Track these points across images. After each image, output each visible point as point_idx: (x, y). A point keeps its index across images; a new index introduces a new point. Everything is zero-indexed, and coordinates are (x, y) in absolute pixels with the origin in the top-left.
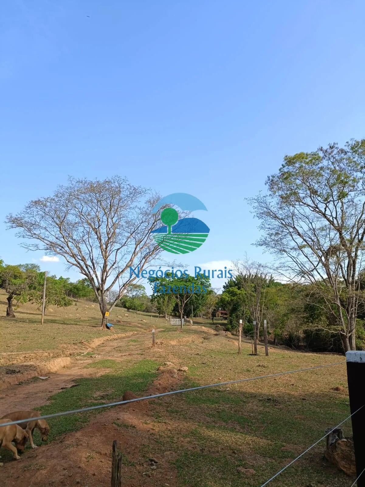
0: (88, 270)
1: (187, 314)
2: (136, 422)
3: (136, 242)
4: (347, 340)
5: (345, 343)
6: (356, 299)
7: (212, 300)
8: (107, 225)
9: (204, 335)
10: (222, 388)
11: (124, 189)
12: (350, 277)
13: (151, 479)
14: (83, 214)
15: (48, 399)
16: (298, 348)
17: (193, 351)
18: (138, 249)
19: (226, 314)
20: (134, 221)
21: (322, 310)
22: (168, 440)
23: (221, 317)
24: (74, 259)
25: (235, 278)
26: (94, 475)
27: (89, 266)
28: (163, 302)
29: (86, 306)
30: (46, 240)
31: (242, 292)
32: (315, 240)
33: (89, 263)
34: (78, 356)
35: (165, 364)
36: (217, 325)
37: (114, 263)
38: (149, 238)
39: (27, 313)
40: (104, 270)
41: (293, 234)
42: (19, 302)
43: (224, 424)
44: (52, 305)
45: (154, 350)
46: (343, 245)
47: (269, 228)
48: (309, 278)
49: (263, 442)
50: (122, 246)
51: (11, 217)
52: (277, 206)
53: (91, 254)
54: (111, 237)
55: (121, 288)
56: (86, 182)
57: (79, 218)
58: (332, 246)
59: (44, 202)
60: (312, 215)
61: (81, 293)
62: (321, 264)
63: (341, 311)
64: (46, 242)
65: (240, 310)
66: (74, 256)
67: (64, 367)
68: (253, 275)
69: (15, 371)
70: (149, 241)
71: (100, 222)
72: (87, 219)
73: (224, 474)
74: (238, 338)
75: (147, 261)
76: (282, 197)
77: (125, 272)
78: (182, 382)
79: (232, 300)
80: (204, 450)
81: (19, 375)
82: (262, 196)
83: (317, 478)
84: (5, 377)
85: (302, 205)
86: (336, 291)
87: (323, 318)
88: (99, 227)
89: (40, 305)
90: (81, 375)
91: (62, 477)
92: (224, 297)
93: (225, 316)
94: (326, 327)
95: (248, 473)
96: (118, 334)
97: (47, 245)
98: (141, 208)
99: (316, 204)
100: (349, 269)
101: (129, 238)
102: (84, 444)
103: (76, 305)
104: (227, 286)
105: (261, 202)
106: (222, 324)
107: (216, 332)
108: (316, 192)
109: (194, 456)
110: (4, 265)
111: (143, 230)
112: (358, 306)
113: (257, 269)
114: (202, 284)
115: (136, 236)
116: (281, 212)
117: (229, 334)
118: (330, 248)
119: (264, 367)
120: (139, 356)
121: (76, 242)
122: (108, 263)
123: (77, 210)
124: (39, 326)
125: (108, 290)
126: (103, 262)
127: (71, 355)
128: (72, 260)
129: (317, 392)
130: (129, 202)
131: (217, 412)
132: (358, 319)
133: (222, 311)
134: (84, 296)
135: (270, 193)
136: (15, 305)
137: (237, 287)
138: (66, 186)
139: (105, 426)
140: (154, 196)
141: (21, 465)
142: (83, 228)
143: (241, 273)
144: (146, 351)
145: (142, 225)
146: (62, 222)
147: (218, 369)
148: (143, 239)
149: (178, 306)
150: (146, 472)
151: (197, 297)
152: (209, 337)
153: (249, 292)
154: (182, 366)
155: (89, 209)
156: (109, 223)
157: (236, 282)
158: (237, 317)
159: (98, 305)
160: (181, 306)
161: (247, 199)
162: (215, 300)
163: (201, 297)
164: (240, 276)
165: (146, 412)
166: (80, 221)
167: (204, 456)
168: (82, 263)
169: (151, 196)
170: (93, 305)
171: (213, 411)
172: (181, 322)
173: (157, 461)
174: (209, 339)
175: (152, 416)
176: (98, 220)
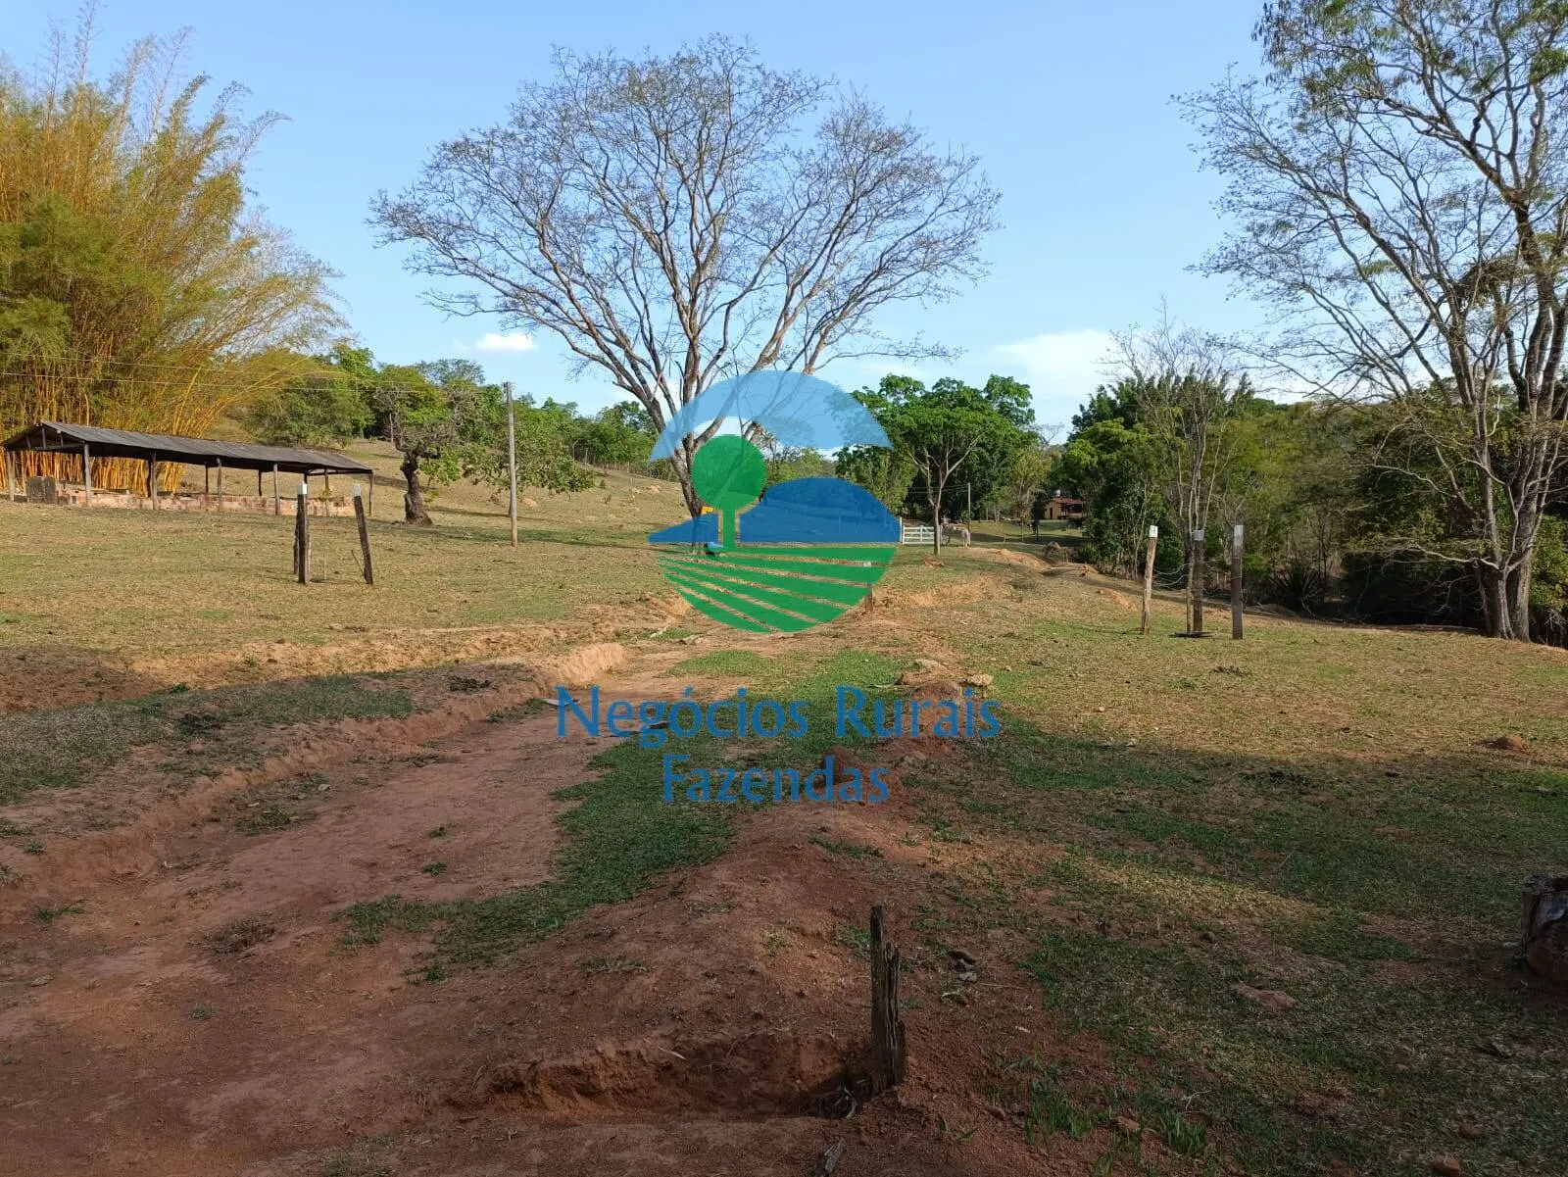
0: (638, 374)
1: (953, 509)
2: (880, 840)
3: (788, 276)
4: (1502, 585)
5: (1492, 595)
6: (1551, 450)
7: (1032, 465)
8: (693, 220)
9: (1013, 576)
10: (1112, 739)
11: (745, 87)
12: (1538, 371)
13: (968, 1010)
14: (611, 185)
15: (591, 766)
16: (1322, 613)
17: (995, 627)
18: (794, 304)
19: (1077, 509)
20: (779, 204)
21: (1424, 489)
22: (989, 893)
23: (1060, 518)
24: (593, 341)
25: (1114, 390)
26: (801, 995)
27: (643, 362)
28: (875, 474)
29: (634, 490)
30: (502, 279)
31: (1139, 435)
32: (1423, 243)
33: (641, 351)
34: (638, 639)
35: (916, 664)
36: (1050, 544)
37: (722, 350)
38: (831, 261)
39: (464, 513)
40: (690, 374)
41: (1341, 223)
42: (436, 478)
43: (1150, 848)
44: (532, 488)
45: (874, 623)
46: (1528, 259)
47: (1256, 207)
48: (1388, 379)
49: (1292, 909)
50: (745, 293)
51: (385, 204)
52: (1288, 120)
53: (645, 321)
54: (707, 261)
55: (748, 432)
56: (612, 66)
57: (601, 201)
58: (1483, 265)
59: (484, 147)
60: (1421, 151)
61: (615, 449)
62: (1433, 330)
63: (1490, 491)
64: (500, 284)
65: (1130, 495)
66: (591, 330)
67: (610, 671)
68: (1178, 379)
69: (474, 681)
70: (831, 270)
71: (671, 212)
72: (624, 201)
73: (1190, 1002)
75: (826, 342)
76: (1310, 85)
79: (1101, 463)
80: (1109, 928)
81: (489, 694)
82: (1235, 87)
83: (1504, 1025)
84: (450, 701)
85: (1384, 112)
86: (1481, 422)
87: (1427, 515)
88: (666, 227)
89: (497, 487)
90: (667, 695)
91: (708, 998)
92: (1075, 453)
93: (1075, 515)
94: (1431, 544)
95: (1270, 1004)
97: (506, 294)
98: (804, 154)
99: (1443, 106)
100: (1538, 343)
101: (764, 263)
102: (748, 905)
103: (602, 486)
104: (1087, 417)
105: (1232, 107)
106: (1065, 542)
107: (1048, 566)
108: (1450, 55)
109: (1084, 947)
110: (375, 365)
111: (809, 232)
112: (1555, 474)
113: (1201, 355)
114: (1004, 410)
115: (788, 256)
116: (1303, 143)
117: (1090, 572)
118: (1475, 270)
119: (1237, 673)
120: (828, 643)
121: (595, 285)
122: (701, 351)
123: (587, 169)
124: (507, 552)
125: (704, 438)
126: (686, 346)
127: (618, 635)
128: (588, 344)
129: (1430, 752)
130: (761, 135)
131: (1118, 811)
132: (1547, 518)
133: (1065, 501)
134: (624, 458)
135: (1270, 69)
136: (425, 490)
137: (1122, 420)
138: (549, 85)
139: (794, 852)
140: (847, 106)
141: (572, 957)
142: (613, 233)
143: (1138, 373)
144: (847, 625)
145: (807, 215)
146: (544, 217)
147: (1086, 680)
148: (811, 264)
149: (925, 485)
150: (947, 988)
151: (986, 454)
152: (1029, 580)
153: (1168, 435)
154: (970, 671)
155: (629, 165)
156: (698, 216)
157: (1118, 402)
158: (1119, 517)
159: (678, 487)
160: (936, 484)
161: (1179, 98)
162: (1044, 464)
163: (996, 455)
164: (1133, 381)
165: (901, 808)
166: (605, 210)
167: (1113, 946)
168: (619, 354)
169: (837, 107)
170: (656, 487)
171: (1104, 808)
172: (935, 535)
173: (972, 957)
174: (1032, 587)
175: (921, 820)
176: (663, 202)
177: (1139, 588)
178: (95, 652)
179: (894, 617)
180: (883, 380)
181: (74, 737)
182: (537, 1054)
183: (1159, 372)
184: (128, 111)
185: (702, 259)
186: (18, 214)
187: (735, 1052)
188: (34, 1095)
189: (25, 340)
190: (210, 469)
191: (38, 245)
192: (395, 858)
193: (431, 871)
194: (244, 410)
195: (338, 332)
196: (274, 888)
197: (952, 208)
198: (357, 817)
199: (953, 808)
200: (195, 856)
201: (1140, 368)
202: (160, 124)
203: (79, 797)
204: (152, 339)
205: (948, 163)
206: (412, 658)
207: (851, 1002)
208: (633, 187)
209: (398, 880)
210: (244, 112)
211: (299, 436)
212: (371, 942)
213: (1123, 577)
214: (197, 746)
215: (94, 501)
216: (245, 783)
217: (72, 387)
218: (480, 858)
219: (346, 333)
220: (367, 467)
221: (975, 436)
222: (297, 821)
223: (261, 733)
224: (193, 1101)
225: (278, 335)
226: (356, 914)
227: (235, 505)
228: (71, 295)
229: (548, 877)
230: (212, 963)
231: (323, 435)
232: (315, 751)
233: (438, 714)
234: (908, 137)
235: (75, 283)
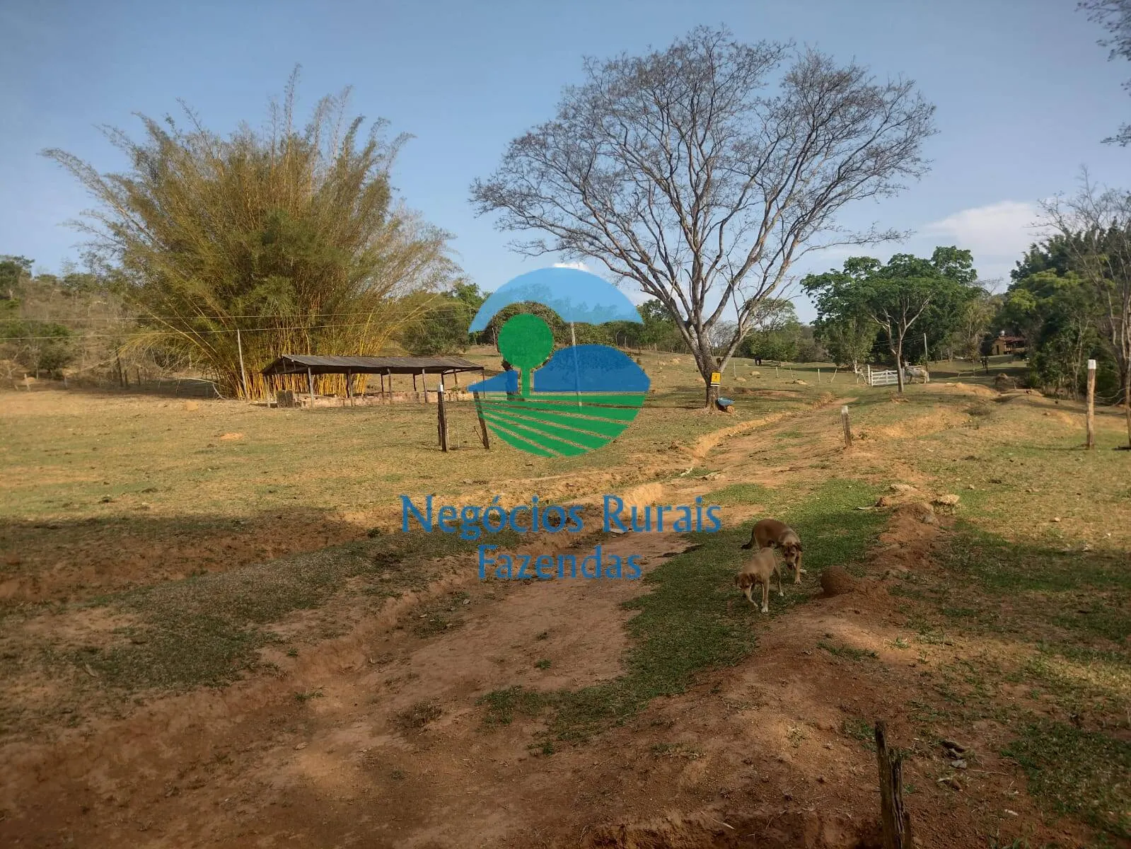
0: (659, 282)
1: (913, 356)
2: (875, 644)
3: (765, 195)
7: (978, 312)
8: (691, 165)
9: (969, 404)
10: (1069, 545)
11: (723, 60)
13: (962, 794)
14: (631, 149)
15: (645, 582)
17: (957, 451)
18: (771, 215)
19: (1020, 344)
20: (755, 142)
22: (971, 688)
23: (1005, 353)
24: (624, 262)
25: (1045, 246)
26: (821, 781)
27: (661, 273)
28: (845, 333)
29: (661, 363)
30: (559, 227)
31: (1069, 281)
33: (659, 265)
34: (673, 477)
35: (891, 488)
36: (999, 375)
37: (719, 257)
38: (799, 178)
40: (696, 277)
43: (1114, 645)
45: (854, 454)
50: (733, 212)
51: (479, 186)
53: (661, 243)
54: (704, 193)
55: (742, 314)
56: (625, 64)
57: (624, 161)
59: (541, 137)
61: (645, 336)
64: (558, 231)
65: (1067, 330)
66: (623, 254)
67: (653, 505)
68: (1103, 231)
70: (799, 186)
71: (674, 162)
72: (640, 158)
74: (1085, 409)
75: (799, 239)
77: (747, 273)
78: (954, 534)
79: (1039, 306)
80: (1083, 719)
84: (545, 534)
88: (672, 173)
91: (748, 781)
92: (1016, 300)
93: (1019, 350)
96: (749, 419)
97: (562, 237)
98: (772, 101)
101: (747, 187)
102: (772, 703)
103: (639, 363)
104: (1023, 270)
106: (1011, 372)
107: (998, 393)
109: (1060, 737)
111: (780, 159)
114: (951, 273)
115: (765, 179)
117: (1036, 395)
120: (818, 473)
121: (623, 221)
122: (704, 260)
123: (613, 141)
125: (710, 322)
126: (692, 258)
127: (657, 475)
128: (621, 265)
130: (738, 93)
131: (1081, 612)
133: (1009, 339)
134: (652, 340)
137: (1055, 269)
138: (582, 86)
139: (806, 657)
140: (803, 60)
141: (642, 742)
142: (633, 184)
143: (1065, 230)
144: (831, 458)
145: (778, 146)
146: (585, 179)
147: (1042, 494)
148: (783, 183)
149: (887, 338)
150: (942, 774)
151: (938, 310)
152: (983, 408)
153: (1097, 279)
154: (940, 492)
155: (643, 132)
156: (694, 160)
157: (1050, 255)
158: (1058, 349)
159: (693, 358)
160: (896, 336)
161: (1085, 4)
162: (989, 311)
163: (947, 309)
164: (1061, 237)
165: (890, 615)
166: (626, 167)
167: (1087, 736)
168: (644, 268)
169: (796, 62)
170: (677, 359)
171: (1067, 609)
172: (899, 376)
173: (963, 747)
174: (987, 413)
175: (908, 626)
176: (668, 156)
177: (1080, 406)
178: (321, 510)
179: (869, 449)
180: (846, 262)
181: (312, 573)
182: (624, 819)
183: (1085, 228)
184: (318, 148)
185: (699, 192)
186: (260, 224)
187: (772, 825)
188: (301, 830)
189: (269, 304)
190: (384, 376)
191: (272, 242)
192: (517, 656)
193: (540, 666)
194: (402, 333)
195: (455, 276)
196: (439, 679)
197: (895, 123)
198: (489, 624)
199: (935, 614)
200: (389, 654)
201: (1066, 226)
202: (337, 153)
203: (317, 615)
204: (343, 295)
205: (889, 89)
206: (518, 500)
207: (862, 787)
208: (646, 148)
209: (519, 673)
210: (387, 136)
211: (436, 347)
212: (504, 722)
213: (1065, 398)
214: (386, 576)
215: (316, 403)
216: (417, 601)
217: (298, 331)
218: (573, 656)
219: (460, 275)
220: (480, 365)
221: (926, 296)
222: (452, 627)
223: (425, 563)
224: (397, 842)
225: (419, 283)
226: (492, 698)
227: (401, 398)
228: (293, 272)
229: (621, 673)
230: (403, 735)
231: (451, 345)
232: (460, 575)
233: (538, 545)
234: (854, 75)
235: (295, 264)
